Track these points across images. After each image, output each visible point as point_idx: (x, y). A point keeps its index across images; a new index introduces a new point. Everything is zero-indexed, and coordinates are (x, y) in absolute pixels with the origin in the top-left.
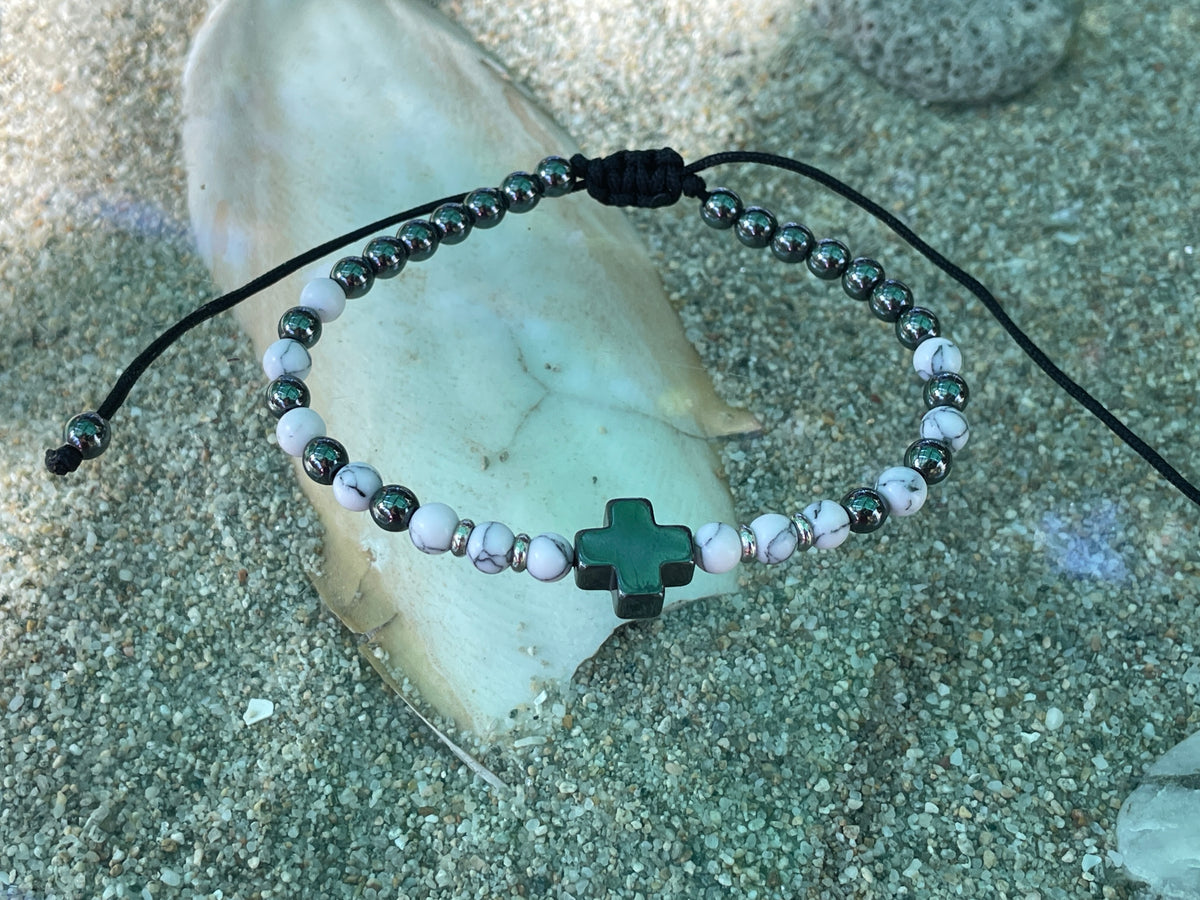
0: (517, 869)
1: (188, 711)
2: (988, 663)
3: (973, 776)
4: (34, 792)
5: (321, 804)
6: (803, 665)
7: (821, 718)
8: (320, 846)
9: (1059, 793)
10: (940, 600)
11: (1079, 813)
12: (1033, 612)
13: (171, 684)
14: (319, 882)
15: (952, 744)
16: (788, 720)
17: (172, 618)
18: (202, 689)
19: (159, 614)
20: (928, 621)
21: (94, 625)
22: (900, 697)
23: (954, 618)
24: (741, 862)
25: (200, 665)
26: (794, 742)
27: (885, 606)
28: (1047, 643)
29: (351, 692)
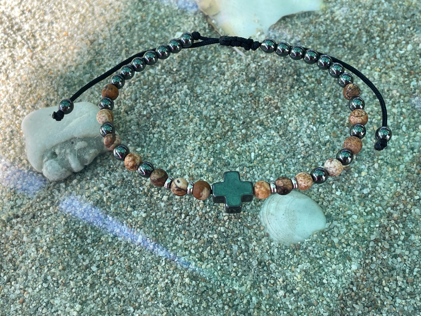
0: (247, 75)
1: (160, 34)
2: (392, 33)
3: (382, 60)
4: (117, 49)
5: (194, 58)
6: (336, 29)
7: (340, 44)
8: (193, 68)
9: (407, 66)
10: (381, 16)
11: (412, 72)
12: (409, 20)
13: (155, 28)
14: (192, 76)
15: (378, 53)
16: (330, 43)
17: (157, 11)
18: (164, 29)
19: (153, 9)
20: (376, 21)
21: (135, 11)
22: (364, 39)
23: (384, 21)
24: (311, 77)
25: (164, 24)
26: (330, 50)
27: (364, 16)
28: (411, 29)
29: (205, 31)
